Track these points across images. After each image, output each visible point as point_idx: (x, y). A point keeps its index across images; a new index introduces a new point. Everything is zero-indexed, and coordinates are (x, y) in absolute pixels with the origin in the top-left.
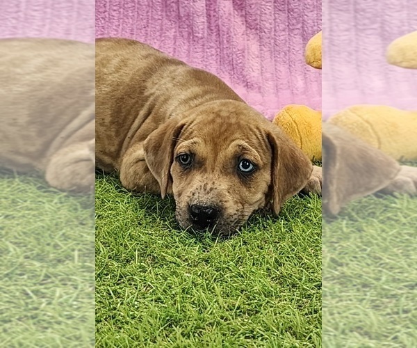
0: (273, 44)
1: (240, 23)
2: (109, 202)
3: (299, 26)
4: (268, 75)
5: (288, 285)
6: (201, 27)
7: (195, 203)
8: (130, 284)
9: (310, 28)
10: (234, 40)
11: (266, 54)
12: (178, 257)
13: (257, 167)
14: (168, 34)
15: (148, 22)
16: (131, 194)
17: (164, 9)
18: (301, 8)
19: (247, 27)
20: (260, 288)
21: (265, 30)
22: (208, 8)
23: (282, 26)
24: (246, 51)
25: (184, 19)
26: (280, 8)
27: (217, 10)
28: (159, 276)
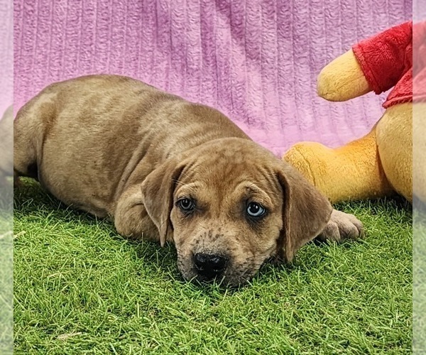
0: (276, 75)
1: (239, 53)
2: (104, 250)
3: (306, 54)
4: (272, 110)
5: (310, 343)
6: (196, 58)
7: (200, 251)
8: (133, 340)
9: (319, 56)
10: (233, 71)
11: (269, 86)
12: (184, 311)
13: (267, 211)
14: (160, 66)
15: (137, 55)
16: (127, 241)
17: (156, 40)
18: (308, 34)
19: (247, 57)
20: (279, 347)
21: (268, 59)
22: (203, 37)
23: (287, 55)
24: (247, 84)
25: (177, 50)
26: (284, 35)
27: (214, 39)
28: (164, 332)
